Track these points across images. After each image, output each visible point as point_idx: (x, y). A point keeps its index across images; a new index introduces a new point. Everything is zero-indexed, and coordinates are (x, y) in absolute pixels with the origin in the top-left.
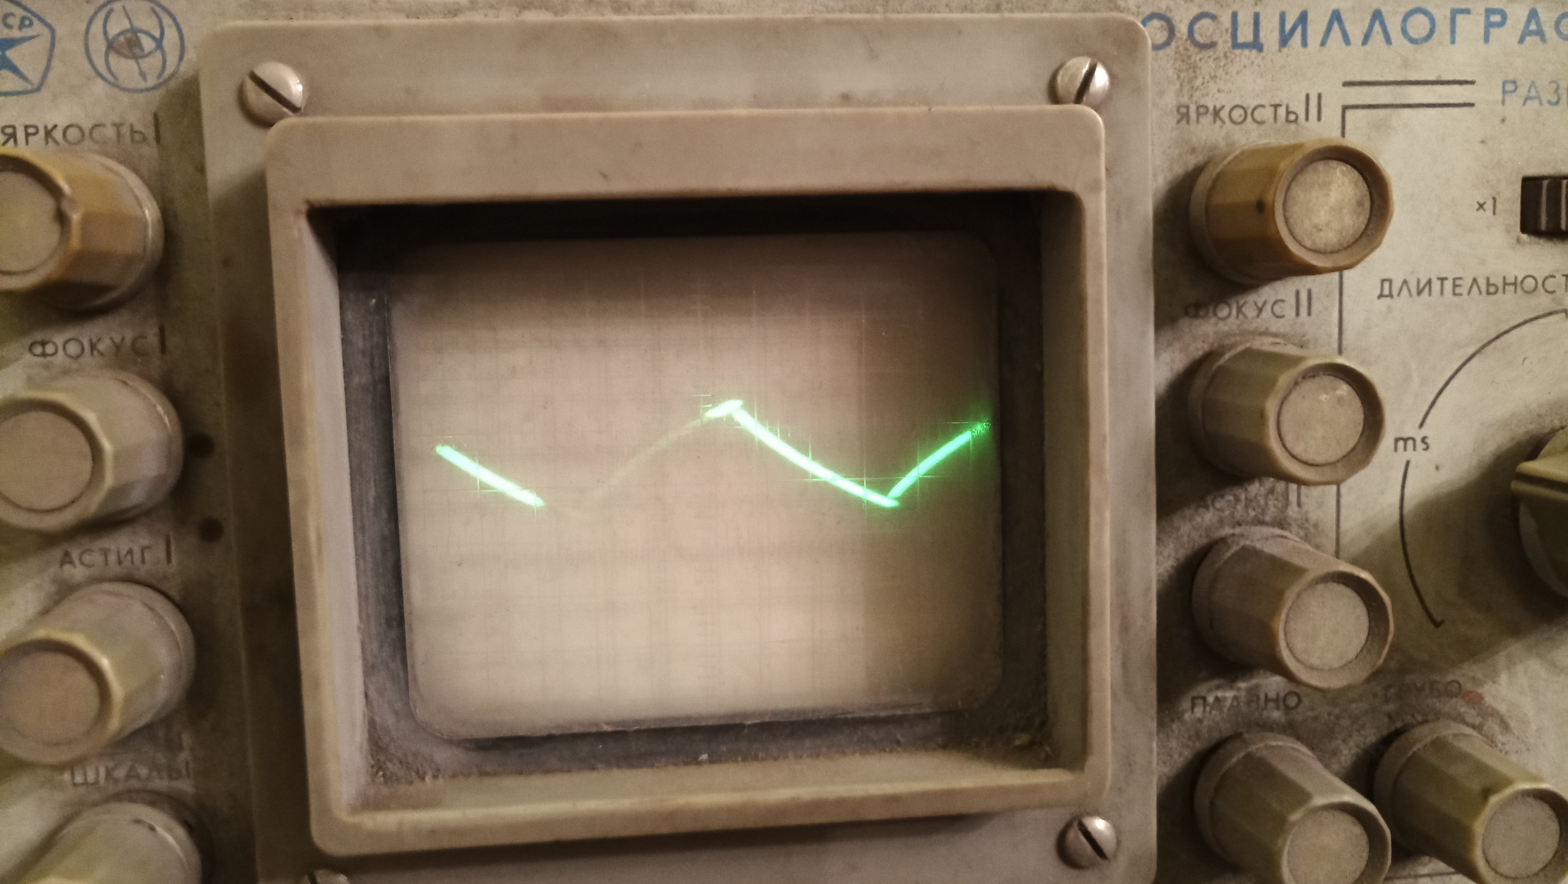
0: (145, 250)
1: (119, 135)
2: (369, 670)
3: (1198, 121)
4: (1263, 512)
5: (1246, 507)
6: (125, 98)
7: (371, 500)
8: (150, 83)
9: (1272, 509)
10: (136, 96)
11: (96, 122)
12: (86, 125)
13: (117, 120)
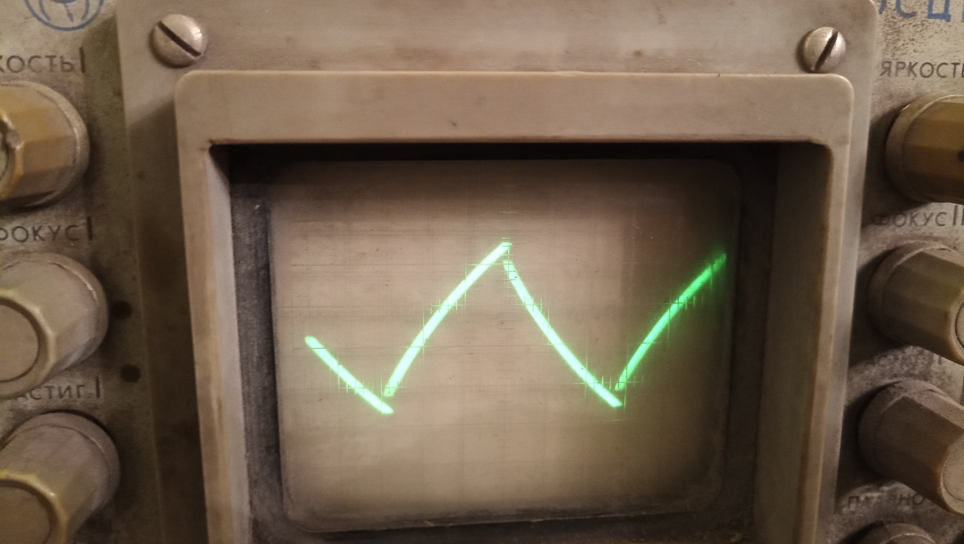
0: (74, 161)
1: (51, 64)
2: (253, 484)
3: (896, 75)
4: (914, 368)
5: (902, 364)
6: (56, 35)
7: (255, 360)
8: (77, 23)
9: (921, 366)
10: (65, 33)
11: (33, 54)
12: (26, 57)
13: (50, 54)
